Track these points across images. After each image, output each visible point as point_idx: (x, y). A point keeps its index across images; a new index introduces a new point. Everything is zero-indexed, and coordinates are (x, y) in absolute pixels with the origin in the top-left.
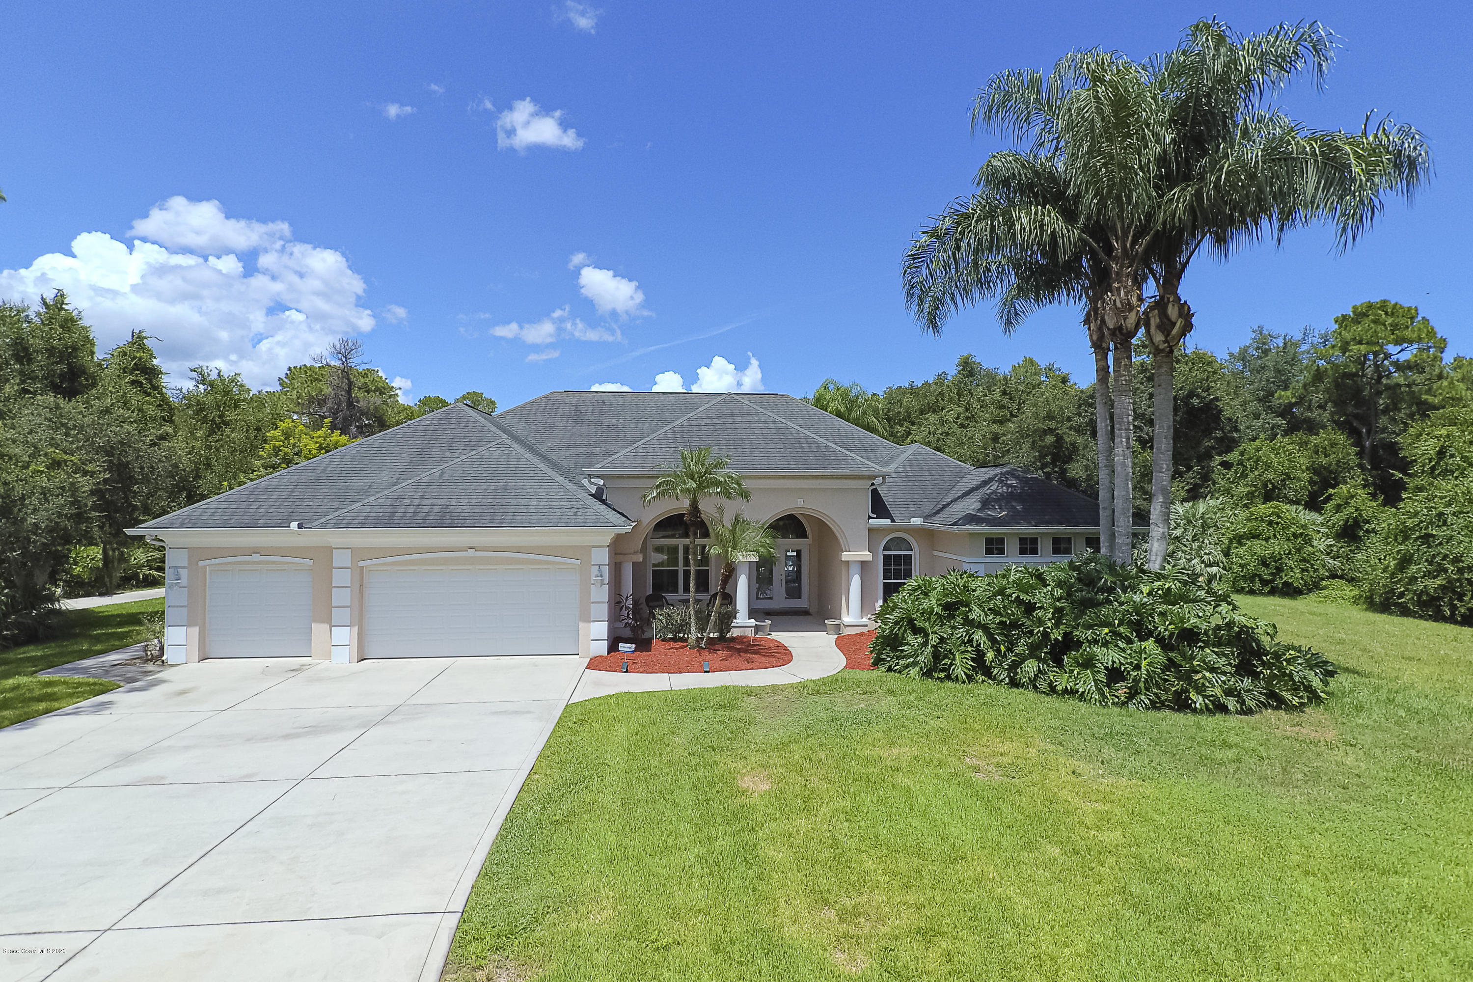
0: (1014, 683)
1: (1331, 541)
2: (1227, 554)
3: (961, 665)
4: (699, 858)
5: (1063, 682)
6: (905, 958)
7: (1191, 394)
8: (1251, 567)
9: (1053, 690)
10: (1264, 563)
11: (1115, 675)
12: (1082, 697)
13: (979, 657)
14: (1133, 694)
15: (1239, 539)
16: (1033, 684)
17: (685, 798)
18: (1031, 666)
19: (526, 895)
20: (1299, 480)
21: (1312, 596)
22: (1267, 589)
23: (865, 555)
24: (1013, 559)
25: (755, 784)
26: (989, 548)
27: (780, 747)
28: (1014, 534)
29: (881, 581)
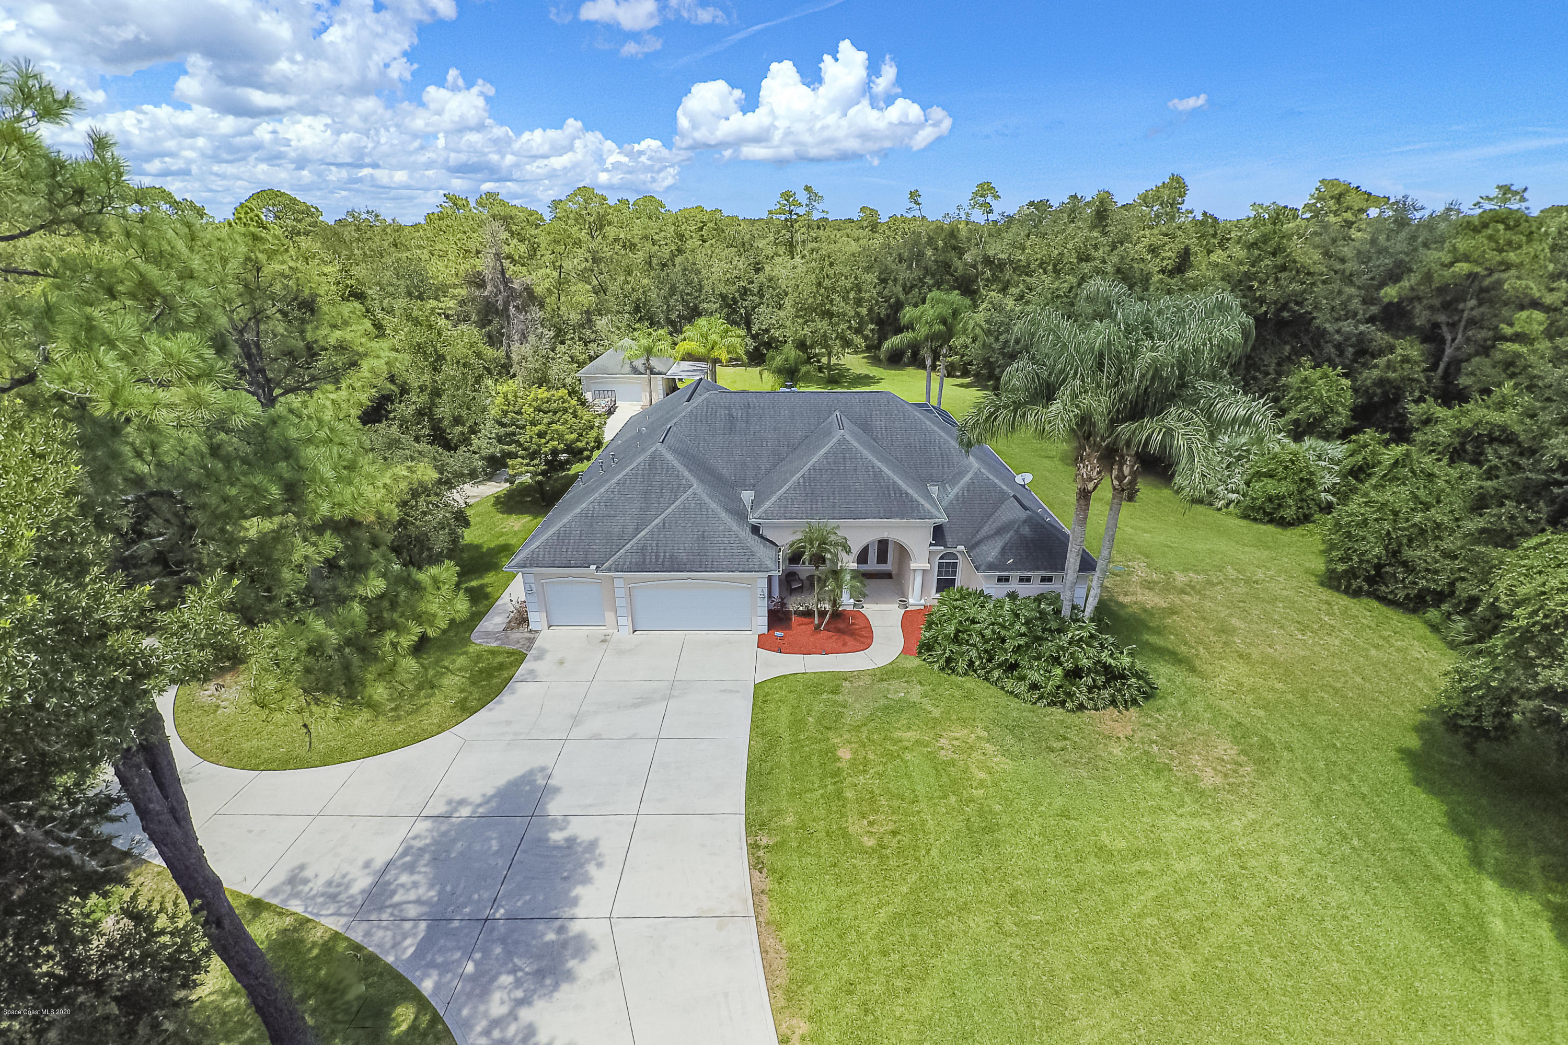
0: (986, 679)
1: (1337, 480)
2: (1248, 484)
3: (962, 665)
4: (822, 796)
5: (1009, 685)
6: (885, 840)
7: (1285, 307)
8: (1259, 502)
9: (1003, 688)
10: (1270, 499)
11: (1034, 687)
12: (1017, 696)
13: (971, 663)
14: (1041, 697)
15: (1259, 475)
16: (995, 683)
17: (815, 760)
18: (996, 674)
19: (764, 809)
20: (1339, 414)
21: (1299, 530)
22: (1267, 519)
23: (927, 566)
24: (1014, 586)
25: (845, 754)
26: (1000, 579)
27: (857, 728)
28: (1015, 575)
29: (935, 578)
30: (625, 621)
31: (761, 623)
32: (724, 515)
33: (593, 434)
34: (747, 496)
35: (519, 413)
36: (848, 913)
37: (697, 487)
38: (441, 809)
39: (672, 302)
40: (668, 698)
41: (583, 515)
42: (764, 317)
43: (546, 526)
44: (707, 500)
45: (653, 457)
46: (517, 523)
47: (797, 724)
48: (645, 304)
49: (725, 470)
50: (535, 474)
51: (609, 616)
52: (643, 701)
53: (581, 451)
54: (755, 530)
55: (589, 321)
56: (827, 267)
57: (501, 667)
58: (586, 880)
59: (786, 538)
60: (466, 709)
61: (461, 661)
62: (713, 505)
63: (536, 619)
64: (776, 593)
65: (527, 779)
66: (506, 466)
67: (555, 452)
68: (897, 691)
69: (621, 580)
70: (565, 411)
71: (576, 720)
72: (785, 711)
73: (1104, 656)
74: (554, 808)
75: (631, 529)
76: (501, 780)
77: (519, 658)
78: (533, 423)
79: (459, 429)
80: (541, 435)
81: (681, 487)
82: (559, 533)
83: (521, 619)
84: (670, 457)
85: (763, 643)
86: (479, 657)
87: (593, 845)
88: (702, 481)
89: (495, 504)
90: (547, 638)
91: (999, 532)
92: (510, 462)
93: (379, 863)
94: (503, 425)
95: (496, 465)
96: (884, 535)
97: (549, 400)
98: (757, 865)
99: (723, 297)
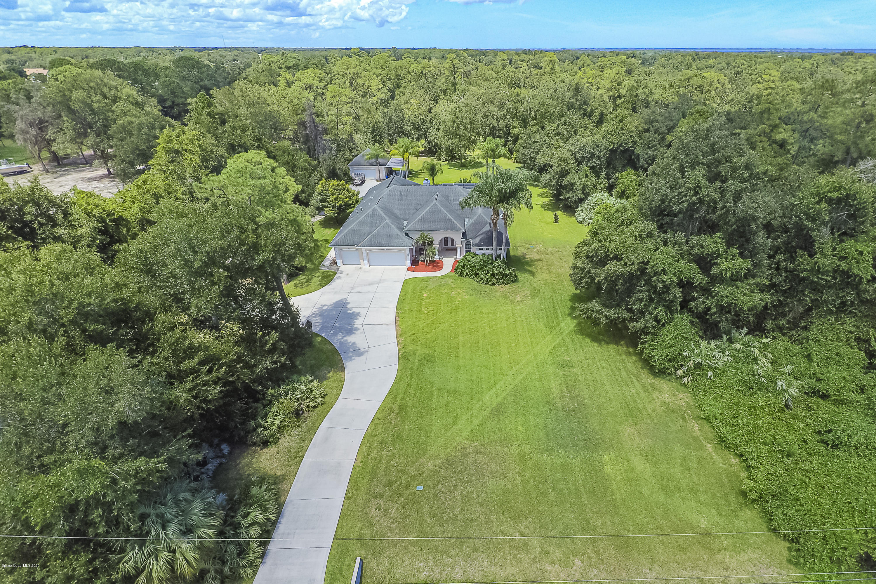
0: (470, 278)
3: (464, 274)
4: (417, 303)
5: (475, 279)
6: (430, 312)
9: (473, 280)
11: (482, 279)
12: (477, 282)
13: (466, 274)
14: (483, 282)
17: (417, 296)
18: (473, 276)
23: (462, 246)
24: (484, 251)
25: (425, 295)
26: (480, 249)
27: (430, 290)
28: (484, 248)
29: (465, 249)
30: (366, 263)
31: (408, 263)
32: (396, 229)
33: (355, 198)
34: (405, 223)
35: (327, 190)
36: (417, 324)
37: (388, 220)
38: (320, 306)
39: (390, 126)
40: (378, 283)
41: (352, 229)
42: (433, 134)
43: (340, 233)
44: (390, 224)
45: (373, 210)
46: (329, 233)
47: (414, 289)
48: (377, 128)
49: (398, 214)
50: (334, 213)
51: (362, 261)
52: (371, 284)
53: (351, 205)
54: (406, 234)
55: (352, 138)
56: (458, 113)
57: (330, 275)
58: (357, 319)
59: (416, 237)
60: (322, 286)
61: (318, 274)
62: (393, 226)
63: (339, 263)
64: (414, 254)
65: (342, 300)
66: (324, 210)
67: (341, 205)
68: (444, 281)
69: (364, 250)
70: (344, 189)
71: (353, 288)
72: (411, 286)
73: (501, 270)
74: (349, 306)
75: (367, 234)
76: (334, 301)
77: (335, 273)
78: (333, 195)
79: (304, 195)
80: (336, 199)
81: (383, 220)
82: (344, 235)
83: (334, 263)
84: (379, 210)
85: (409, 269)
86: (323, 273)
87: (359, 313)
88: (390, 218)
89: (320, 224)
90: (342, 268)
91: (482, 234)
92: (325, 209)
93: (307, 316)
94: (322, 195)
95: (319, 210)
96: (447, 236)
97: (338, 185)
98: (397, 315)
99: (413, 124)
